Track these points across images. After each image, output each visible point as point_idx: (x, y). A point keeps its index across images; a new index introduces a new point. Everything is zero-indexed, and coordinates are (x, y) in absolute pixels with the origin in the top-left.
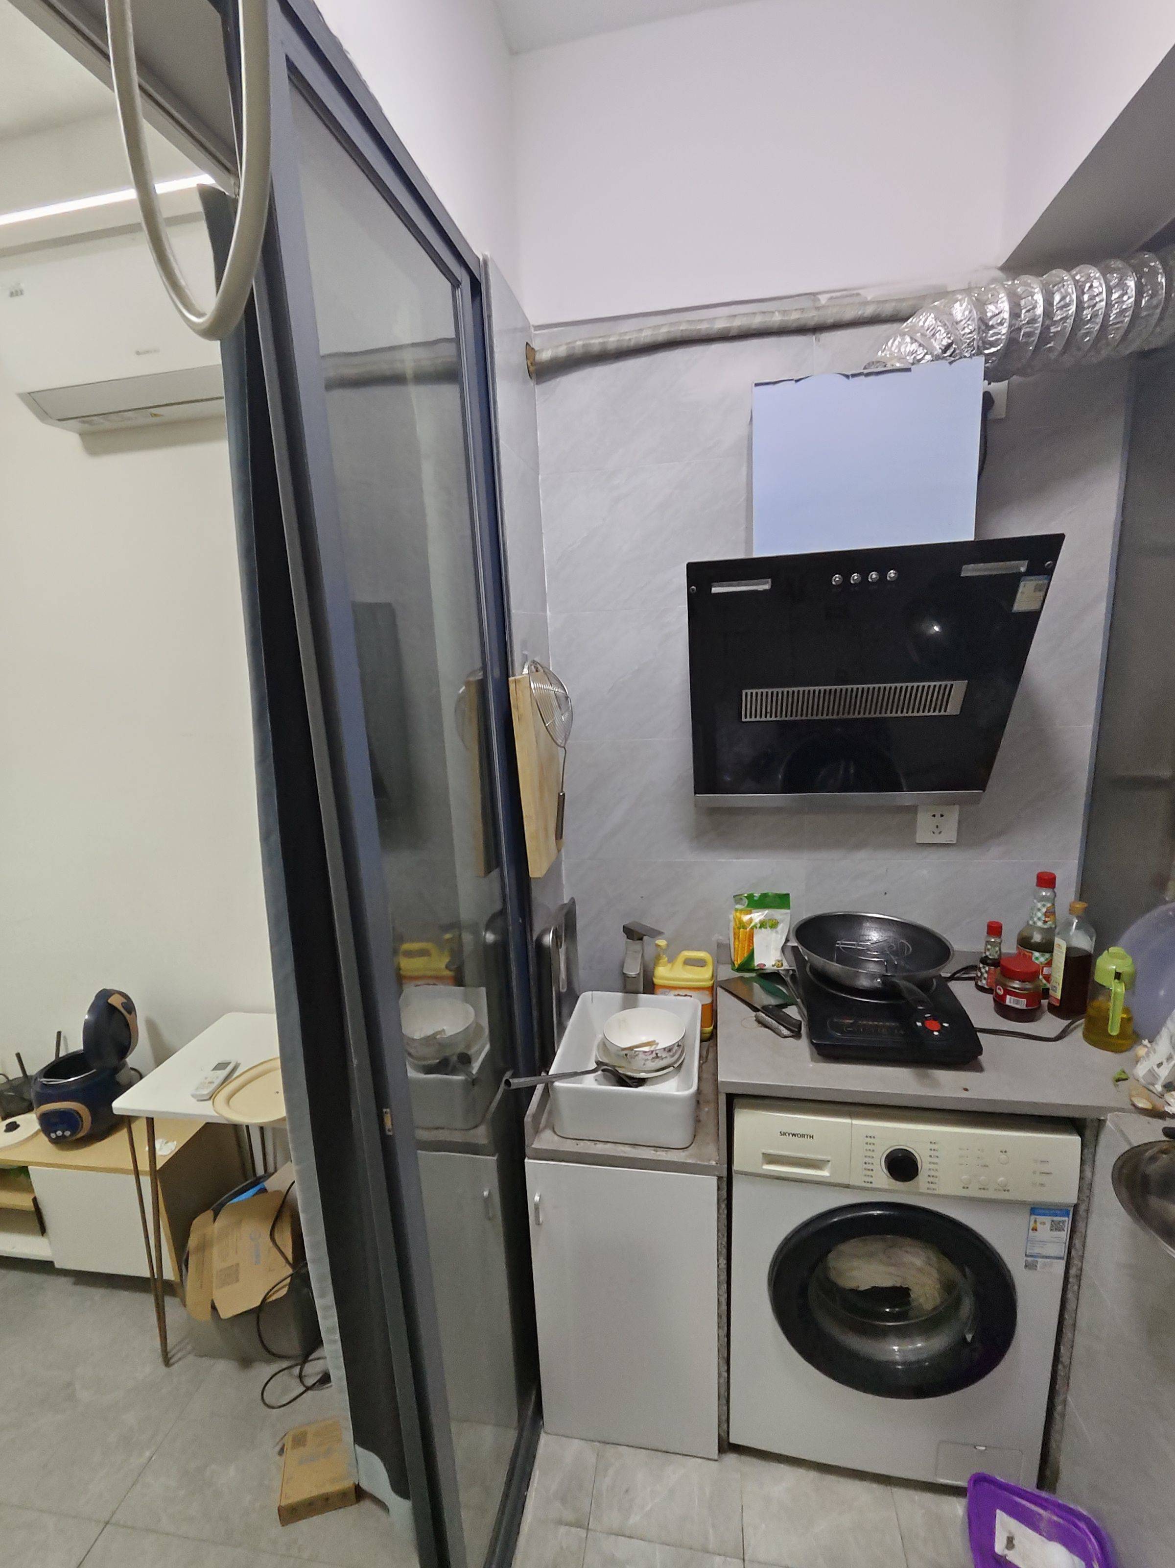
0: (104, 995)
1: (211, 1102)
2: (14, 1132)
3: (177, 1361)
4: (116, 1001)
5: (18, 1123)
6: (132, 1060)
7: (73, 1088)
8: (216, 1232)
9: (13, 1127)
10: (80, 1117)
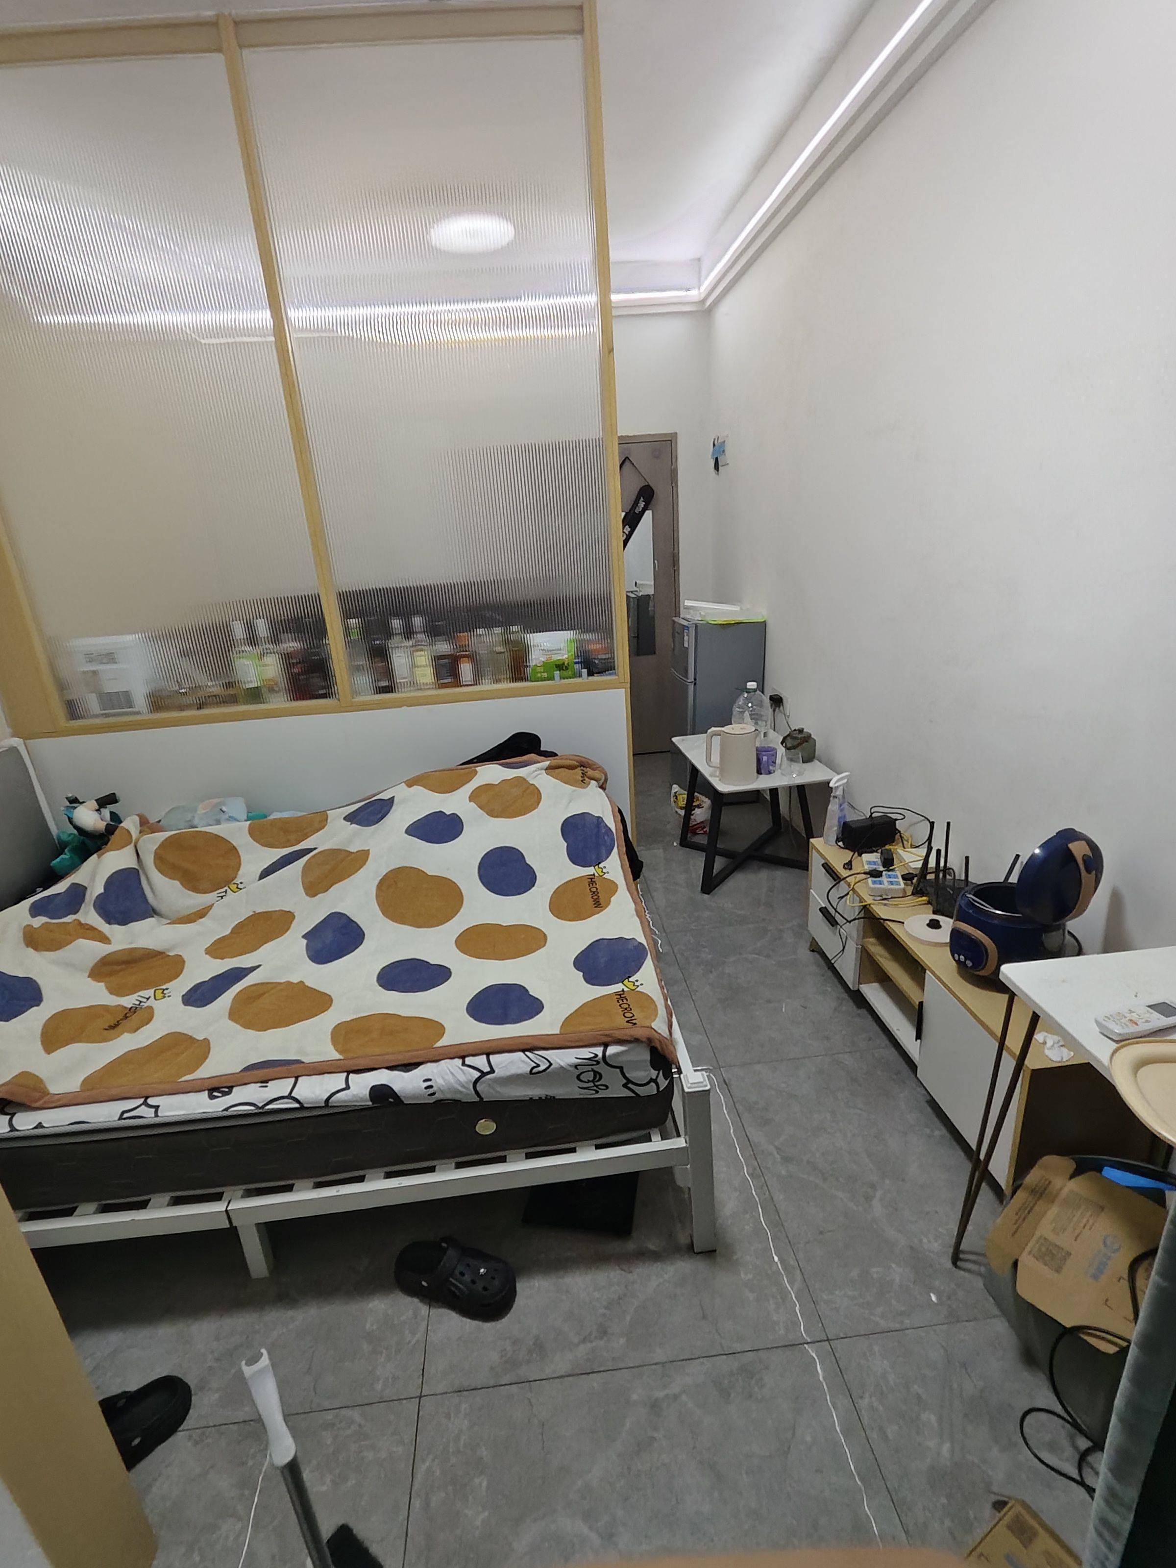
0: (1068, 835)
1: (1115, 1046)
2: (934, 930)
3: (964, 1270)
4: (1078, 849)
5: (941, 923)
6: (1073, 925)
7: (996, 922)
8: (1066, 1191)
9: (934, 925)
10: (987, 956)
